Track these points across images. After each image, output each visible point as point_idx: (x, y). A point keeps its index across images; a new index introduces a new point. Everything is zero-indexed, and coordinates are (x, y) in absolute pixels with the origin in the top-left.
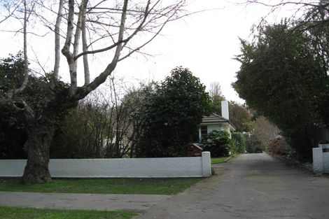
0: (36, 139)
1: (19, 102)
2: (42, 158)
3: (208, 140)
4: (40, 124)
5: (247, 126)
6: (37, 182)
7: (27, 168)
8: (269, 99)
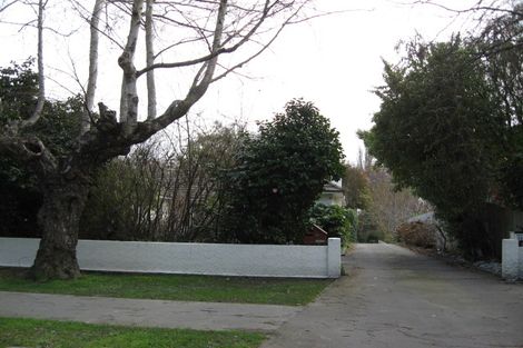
0: (58, 204)
1: (33, 142)
2: (67, 237)
3: (311, 219)
4: (67, 180)
5: (363, 200)
6: (57, 277)
7: (40, 253)
8: (424, 159)
